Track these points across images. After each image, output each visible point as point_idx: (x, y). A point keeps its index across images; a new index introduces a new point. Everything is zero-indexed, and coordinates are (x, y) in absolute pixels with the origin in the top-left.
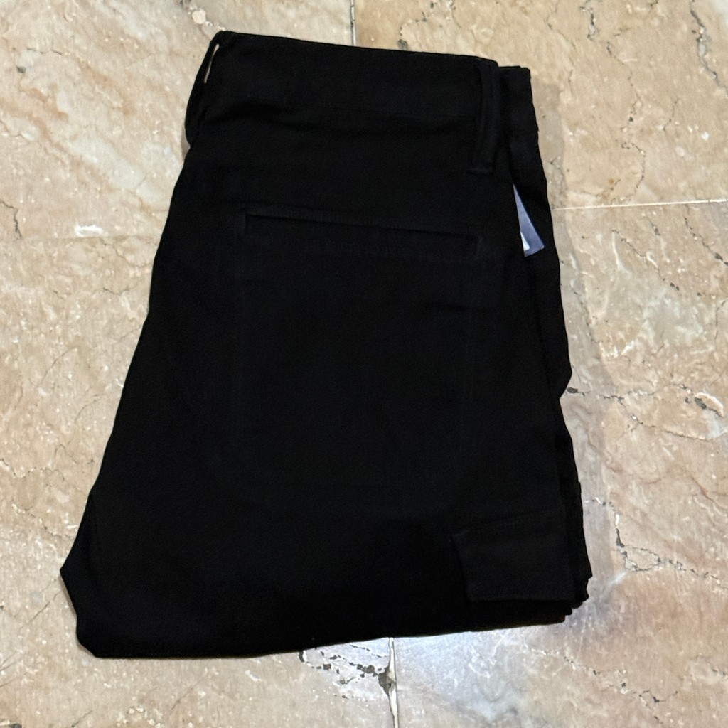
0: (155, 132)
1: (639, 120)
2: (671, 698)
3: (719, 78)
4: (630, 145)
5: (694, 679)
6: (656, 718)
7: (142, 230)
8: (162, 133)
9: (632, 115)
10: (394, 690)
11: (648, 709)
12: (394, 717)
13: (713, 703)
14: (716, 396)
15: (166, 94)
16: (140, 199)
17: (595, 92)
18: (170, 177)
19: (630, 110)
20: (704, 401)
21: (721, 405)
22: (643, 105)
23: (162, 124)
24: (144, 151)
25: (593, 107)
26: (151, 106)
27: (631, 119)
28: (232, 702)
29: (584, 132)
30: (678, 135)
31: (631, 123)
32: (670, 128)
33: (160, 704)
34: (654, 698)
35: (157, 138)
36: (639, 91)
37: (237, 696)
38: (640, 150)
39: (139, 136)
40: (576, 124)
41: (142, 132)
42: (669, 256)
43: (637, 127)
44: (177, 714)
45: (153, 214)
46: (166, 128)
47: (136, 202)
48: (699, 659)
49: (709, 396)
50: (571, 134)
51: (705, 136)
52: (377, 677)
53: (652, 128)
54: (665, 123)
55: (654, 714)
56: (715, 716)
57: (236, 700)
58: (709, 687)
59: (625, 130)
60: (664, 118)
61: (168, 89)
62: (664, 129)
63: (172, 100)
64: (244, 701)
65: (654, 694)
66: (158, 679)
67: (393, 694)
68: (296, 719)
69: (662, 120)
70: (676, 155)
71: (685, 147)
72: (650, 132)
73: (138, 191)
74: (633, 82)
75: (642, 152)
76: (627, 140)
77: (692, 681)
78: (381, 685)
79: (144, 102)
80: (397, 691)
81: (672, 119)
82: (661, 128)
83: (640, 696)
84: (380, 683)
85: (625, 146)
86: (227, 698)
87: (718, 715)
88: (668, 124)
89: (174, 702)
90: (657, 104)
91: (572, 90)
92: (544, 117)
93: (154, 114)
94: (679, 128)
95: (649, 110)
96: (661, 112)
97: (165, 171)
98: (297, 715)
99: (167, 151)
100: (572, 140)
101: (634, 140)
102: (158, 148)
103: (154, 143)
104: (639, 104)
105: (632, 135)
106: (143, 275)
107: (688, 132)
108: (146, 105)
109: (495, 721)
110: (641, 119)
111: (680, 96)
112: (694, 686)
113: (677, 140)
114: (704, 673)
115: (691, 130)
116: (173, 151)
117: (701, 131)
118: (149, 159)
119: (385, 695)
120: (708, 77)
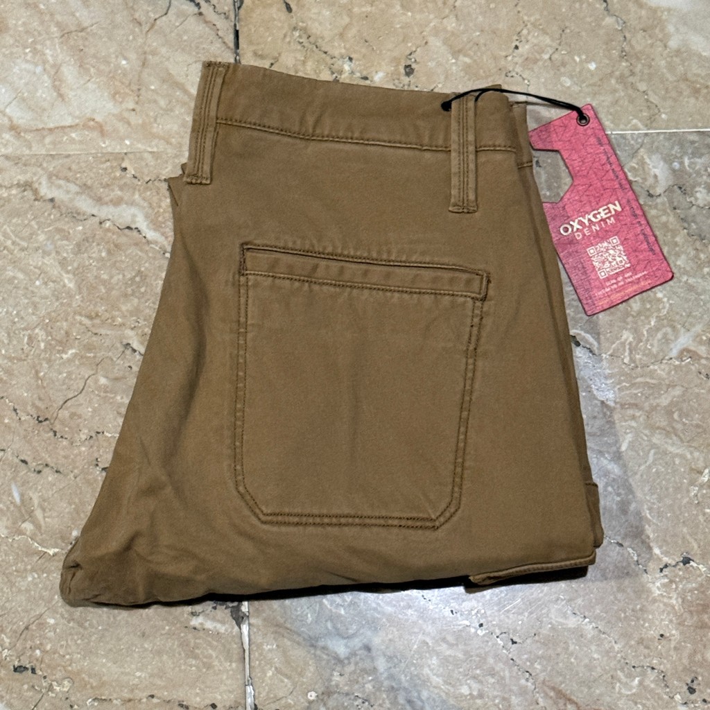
0: (27, 50)
1: (524, 49)
2: (529, 641)
3: (609, 7)
4: (514, 74)
5: (554, 622)
6: (512, 659)
7: (9, 150)
8: (35, 52)
9: (517, 43)
10: (247, 622)
11: (504, 651)
12: (244, 651)
13: (571, 648)
14: (591, 334)
15: (41, 13)
16: (10, 119)
17: (481, 18)
18: (41, 96)
19: (515, 37)
20: (578, 338)
21: (595, 343)
22: (529, 33)
23: (34, 42)
24: (16, 70)
25: (478, 33)
26: (24, 24)
27: (517, 47)
28: (81, 630)
29: (467, 60)
30: (564, 64)
31: (516, 51)
32: (555, 56)
33: (8, 630)
34: (512, 640)
35: (28, 58)
36: (526, 18)
37: (87, 624)
38: (524, 79)
39: (12, 53)
40: (460, 51)
41: (15, 50)
42: (549, 189)
43: (522, 56)
44: (25, 640)
45: (22, 134)
46: (39, 47)
47: (6, 121)
48: (559, 602)
49: (583, 333)
50: (454, 61)
51: (592, 66)
52: (229, 610)
53: (538, 57)
54: (551, 52)
55: (510, 656)
56: (573, 660)
57: (85, 628)
58: (569, 630)
59: (510, 58)
60: (550, 46)
61: (42, 7)
62: (550, 59)
63: (47, 18)
64: (93, 630)
65: (511, 636)
66: (7, 604)
67: (245, 628)
68: (146, 650)
69: (549, 48)
70: (562, 86)
71: (571, 77)
72: (536, 61)
73: (8, 111)
74: (519, 9)
75: (526, 81)
76: (511, 69)
77: (550, 623)
78: (234, 619)
79: (18, 19)
80: (249, 624)
81: (560, 48)
82: (546, 57)
83: (498, 637)
84: (232, 615)
85: (510, 75)
86: (76, 626)
87: (575, 659)
88: (554, 52)
89: (22, 628)
90: (544, 32)
91: (456, 16)
92: (426, 43)
93: (27, 32)
94: (566, 58)
95: (535, 38)
96: (548, 40)
97: (37, 90)
98: (146, 646)
99: (39, 69)
100: (454, 68)
101: (518, 69)
102: (30, 67)
103: (27, 61)
104: (525, 32)
105: (517, 63)
106: (10, 195)
107: (575, 61)
108: (20, 22)
109: (348, 658)
110: (527, 47)
111: (567, 24)
112: (553, 628)
113: (562, 70)
114: (565, 616)
115: (577, 59)
116: (45, 70)
117: (588, 61)
118: (21, 78)
119: (236, 628)
120: (598, 6)
